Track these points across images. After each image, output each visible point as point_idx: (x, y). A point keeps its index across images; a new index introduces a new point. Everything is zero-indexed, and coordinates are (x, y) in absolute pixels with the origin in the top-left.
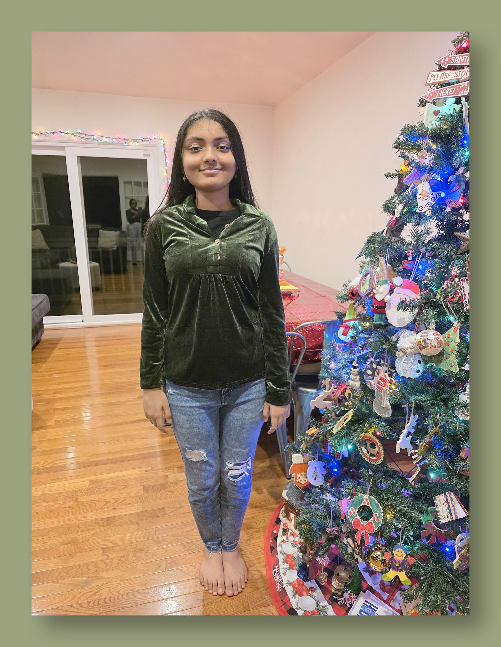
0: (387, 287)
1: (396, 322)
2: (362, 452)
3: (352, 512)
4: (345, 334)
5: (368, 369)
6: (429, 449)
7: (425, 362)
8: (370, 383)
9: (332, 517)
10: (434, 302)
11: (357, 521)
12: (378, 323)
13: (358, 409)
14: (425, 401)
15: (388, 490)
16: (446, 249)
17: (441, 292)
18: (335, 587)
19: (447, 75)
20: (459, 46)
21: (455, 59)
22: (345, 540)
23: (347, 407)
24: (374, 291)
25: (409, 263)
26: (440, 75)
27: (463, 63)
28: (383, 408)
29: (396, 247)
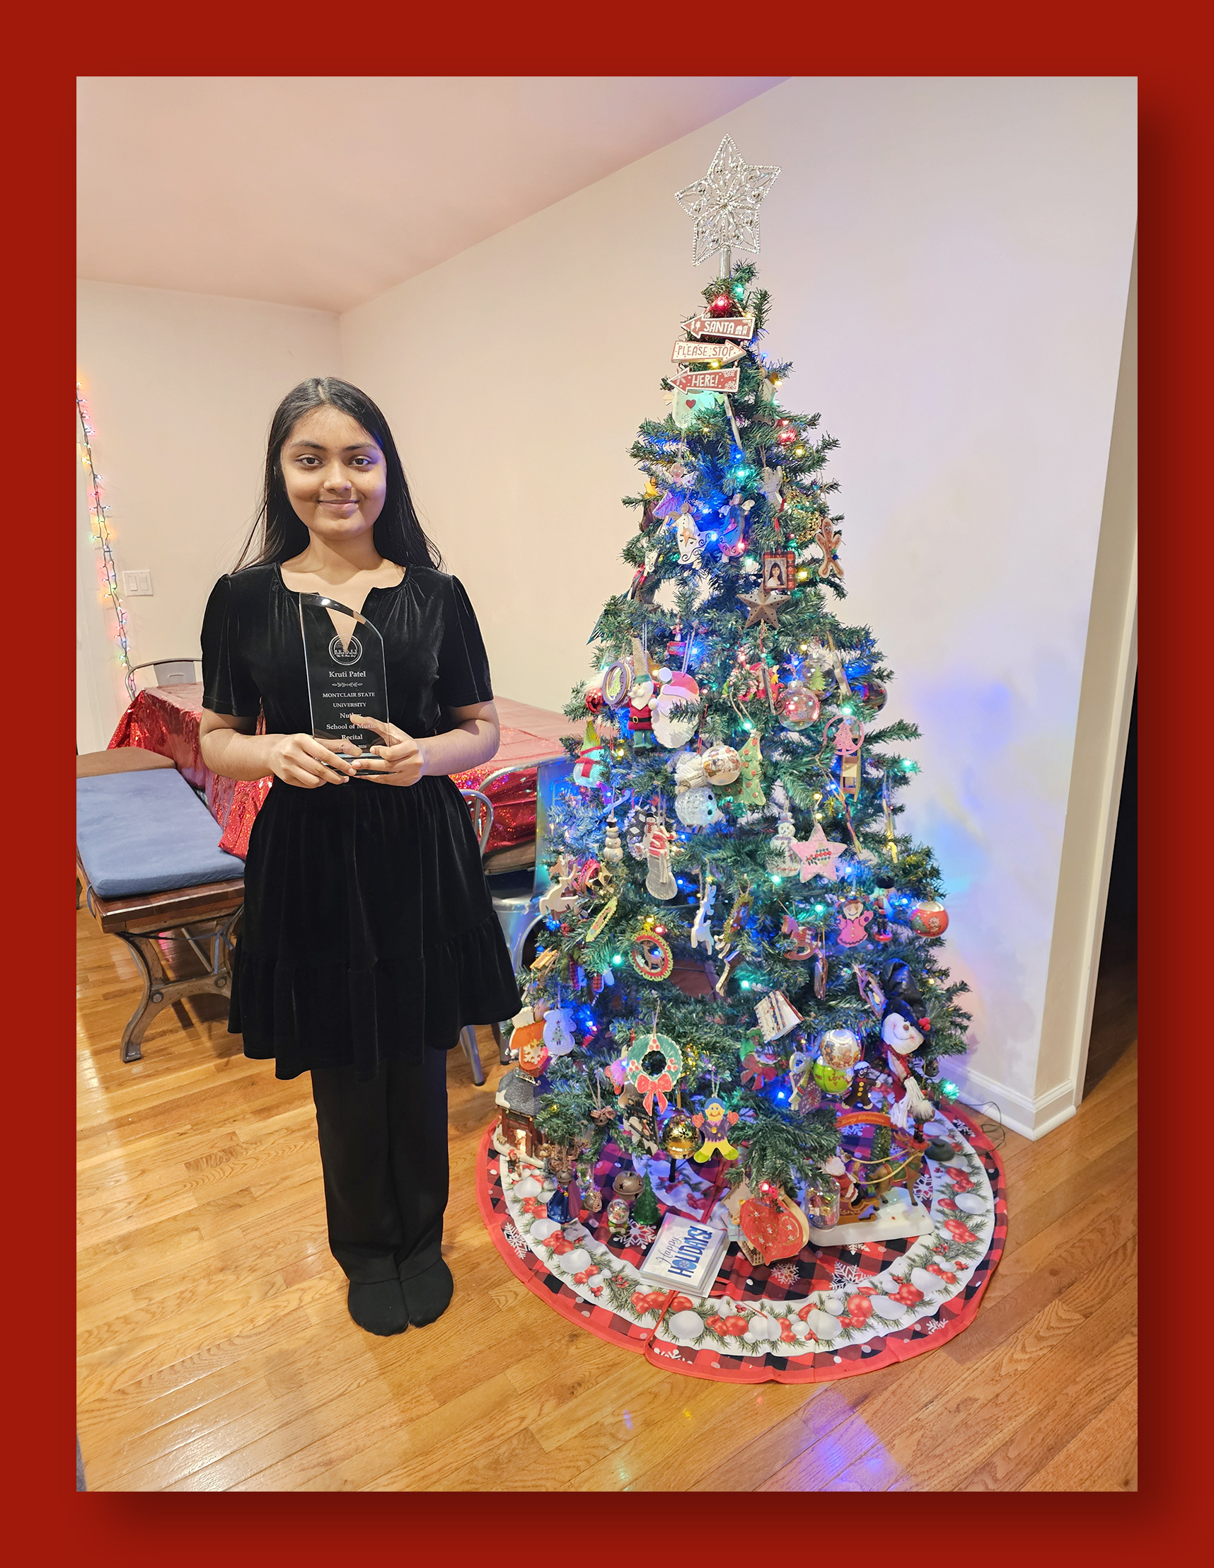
0: (648, 686)
1: (670, 740)
2: (638, 965)
3: (634, 1068)
4: (585, 774)
5: (632, 826)
6: (738, 934)
7: (719, 797)
8: (638, 848)
9: (599, 1091)
10: (720, 704)
11: (643, 1079)
12: (640, 746)
13: (624, 894)
14: (724, 859)
15: (686, 1021)
16: (729, 621)
17: (729, 687)
18: (615, 1221)
19: (702, 350)
20: (713, 304)
21: (709, 325)
22: (626, 1125)
23: (603, 897)
24: (630, 694)
25: (677, 645)
26: (691, 349)
27: (723, 333)
28: (663, 883)
29: (654, 621)
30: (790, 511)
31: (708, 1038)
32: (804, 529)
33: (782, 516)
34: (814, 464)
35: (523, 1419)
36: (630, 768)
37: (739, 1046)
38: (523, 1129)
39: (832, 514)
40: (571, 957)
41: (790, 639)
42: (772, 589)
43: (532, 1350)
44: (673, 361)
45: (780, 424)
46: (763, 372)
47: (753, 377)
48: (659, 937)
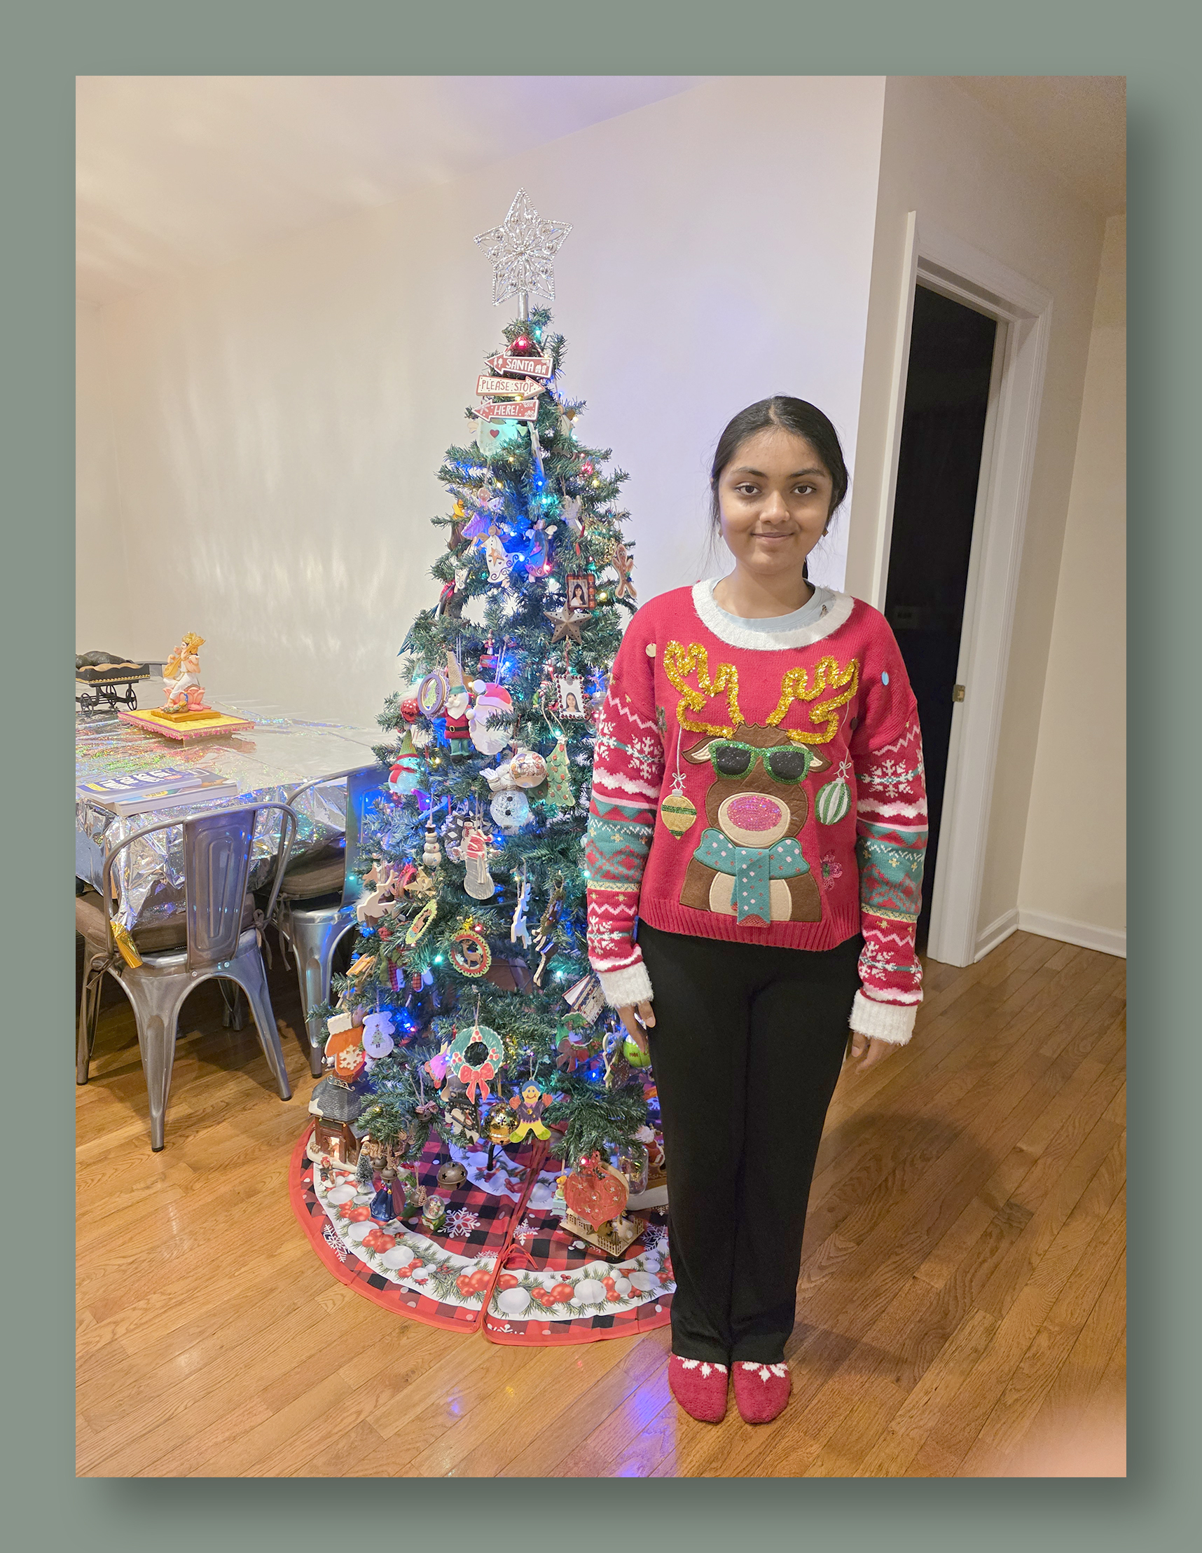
0: (463, 698)
1: (487, 749)
2: (457, 963)
3: (457, 1059)
5: (450, 830)
6: (553, 926)
7: (530, 799)
8: (457, 851)
9: (422, 1087)
10: (532, 713)
11: (466, 1070)
12: (459, 753)
13: (442, 897)
14: (539, 858)
15: (503, 1013)
16: (538, 637)
17: (540, 697)
19: (505, 385)
20: (514, 343)
21: (511, 363)
22: (448, 1118)
23: (421, 900)
24: (446, 705)
25: (489, 658)
26: (494, 384)
27: (524, 370)
28: (480, 884)
29: (468, 635)
30: (589, 538)
31: (527, 1027)
32: (603, 554)
33: (582, 541)
34: (608, 495)
35: (359, 1413)
36: (447, 775)
37: (556, 1032)
38: (336, 1136)
39: (626, 540)
40: (389, 959)
41: (593, 654)
42: (576, 608)
43: (363, 1347)
44: (477, 393)
45: (578, 457)
46: (561, 409)
47: (553, 413)
48: (478, 936)
